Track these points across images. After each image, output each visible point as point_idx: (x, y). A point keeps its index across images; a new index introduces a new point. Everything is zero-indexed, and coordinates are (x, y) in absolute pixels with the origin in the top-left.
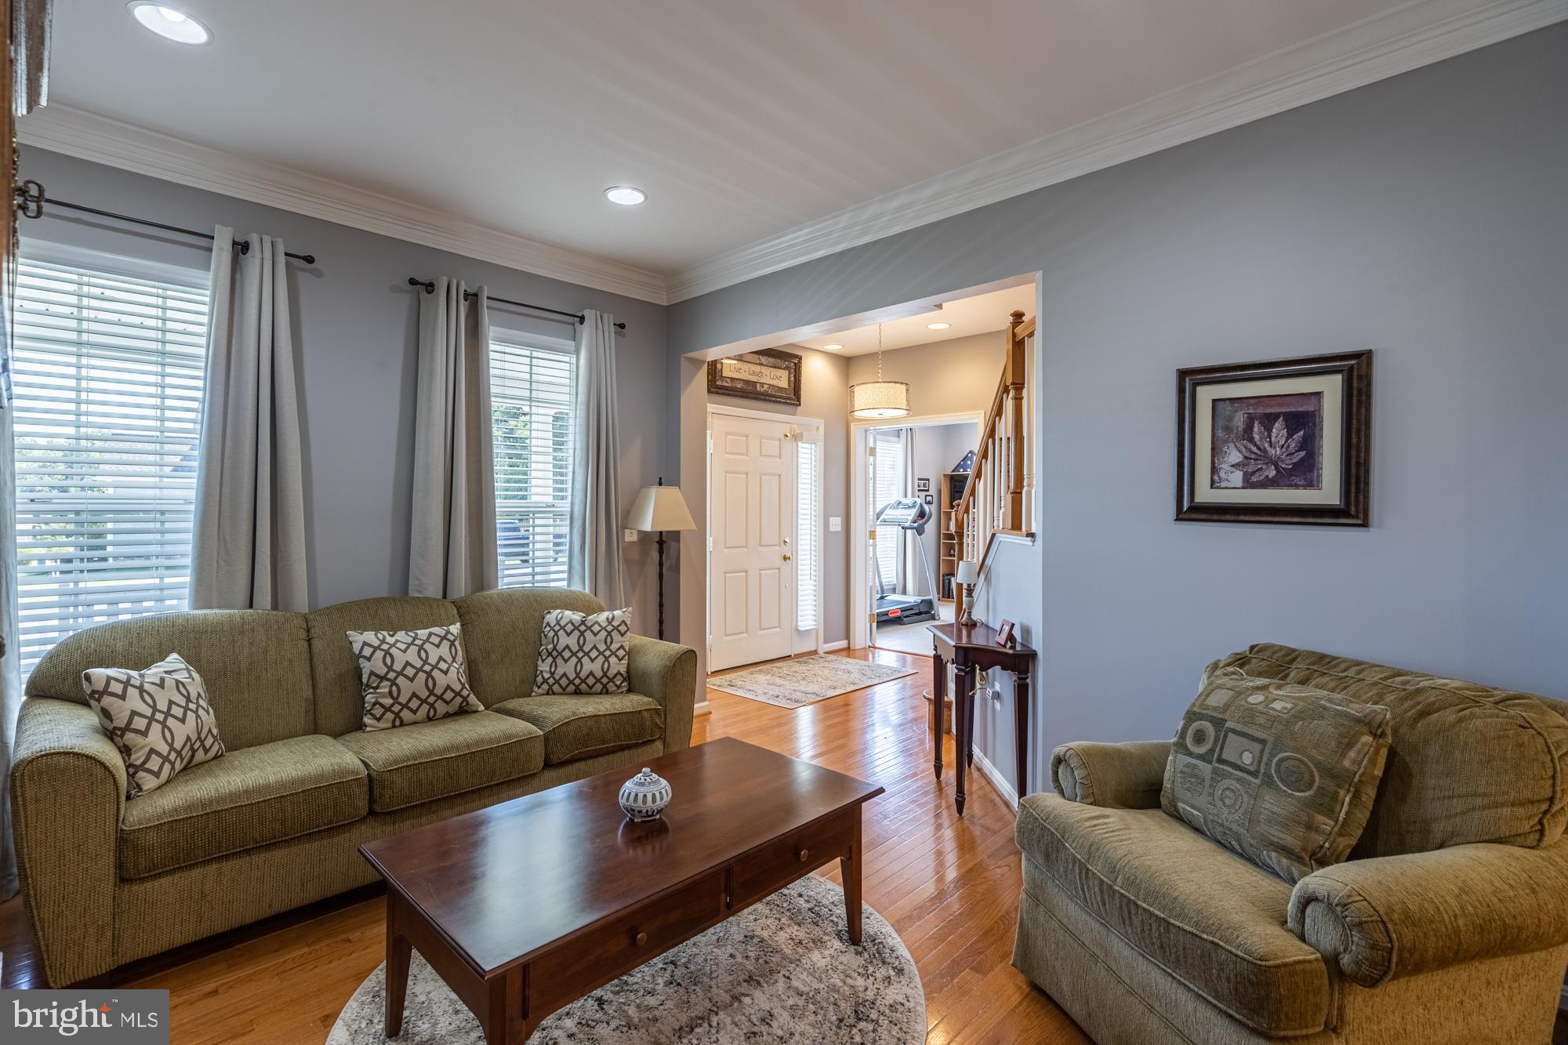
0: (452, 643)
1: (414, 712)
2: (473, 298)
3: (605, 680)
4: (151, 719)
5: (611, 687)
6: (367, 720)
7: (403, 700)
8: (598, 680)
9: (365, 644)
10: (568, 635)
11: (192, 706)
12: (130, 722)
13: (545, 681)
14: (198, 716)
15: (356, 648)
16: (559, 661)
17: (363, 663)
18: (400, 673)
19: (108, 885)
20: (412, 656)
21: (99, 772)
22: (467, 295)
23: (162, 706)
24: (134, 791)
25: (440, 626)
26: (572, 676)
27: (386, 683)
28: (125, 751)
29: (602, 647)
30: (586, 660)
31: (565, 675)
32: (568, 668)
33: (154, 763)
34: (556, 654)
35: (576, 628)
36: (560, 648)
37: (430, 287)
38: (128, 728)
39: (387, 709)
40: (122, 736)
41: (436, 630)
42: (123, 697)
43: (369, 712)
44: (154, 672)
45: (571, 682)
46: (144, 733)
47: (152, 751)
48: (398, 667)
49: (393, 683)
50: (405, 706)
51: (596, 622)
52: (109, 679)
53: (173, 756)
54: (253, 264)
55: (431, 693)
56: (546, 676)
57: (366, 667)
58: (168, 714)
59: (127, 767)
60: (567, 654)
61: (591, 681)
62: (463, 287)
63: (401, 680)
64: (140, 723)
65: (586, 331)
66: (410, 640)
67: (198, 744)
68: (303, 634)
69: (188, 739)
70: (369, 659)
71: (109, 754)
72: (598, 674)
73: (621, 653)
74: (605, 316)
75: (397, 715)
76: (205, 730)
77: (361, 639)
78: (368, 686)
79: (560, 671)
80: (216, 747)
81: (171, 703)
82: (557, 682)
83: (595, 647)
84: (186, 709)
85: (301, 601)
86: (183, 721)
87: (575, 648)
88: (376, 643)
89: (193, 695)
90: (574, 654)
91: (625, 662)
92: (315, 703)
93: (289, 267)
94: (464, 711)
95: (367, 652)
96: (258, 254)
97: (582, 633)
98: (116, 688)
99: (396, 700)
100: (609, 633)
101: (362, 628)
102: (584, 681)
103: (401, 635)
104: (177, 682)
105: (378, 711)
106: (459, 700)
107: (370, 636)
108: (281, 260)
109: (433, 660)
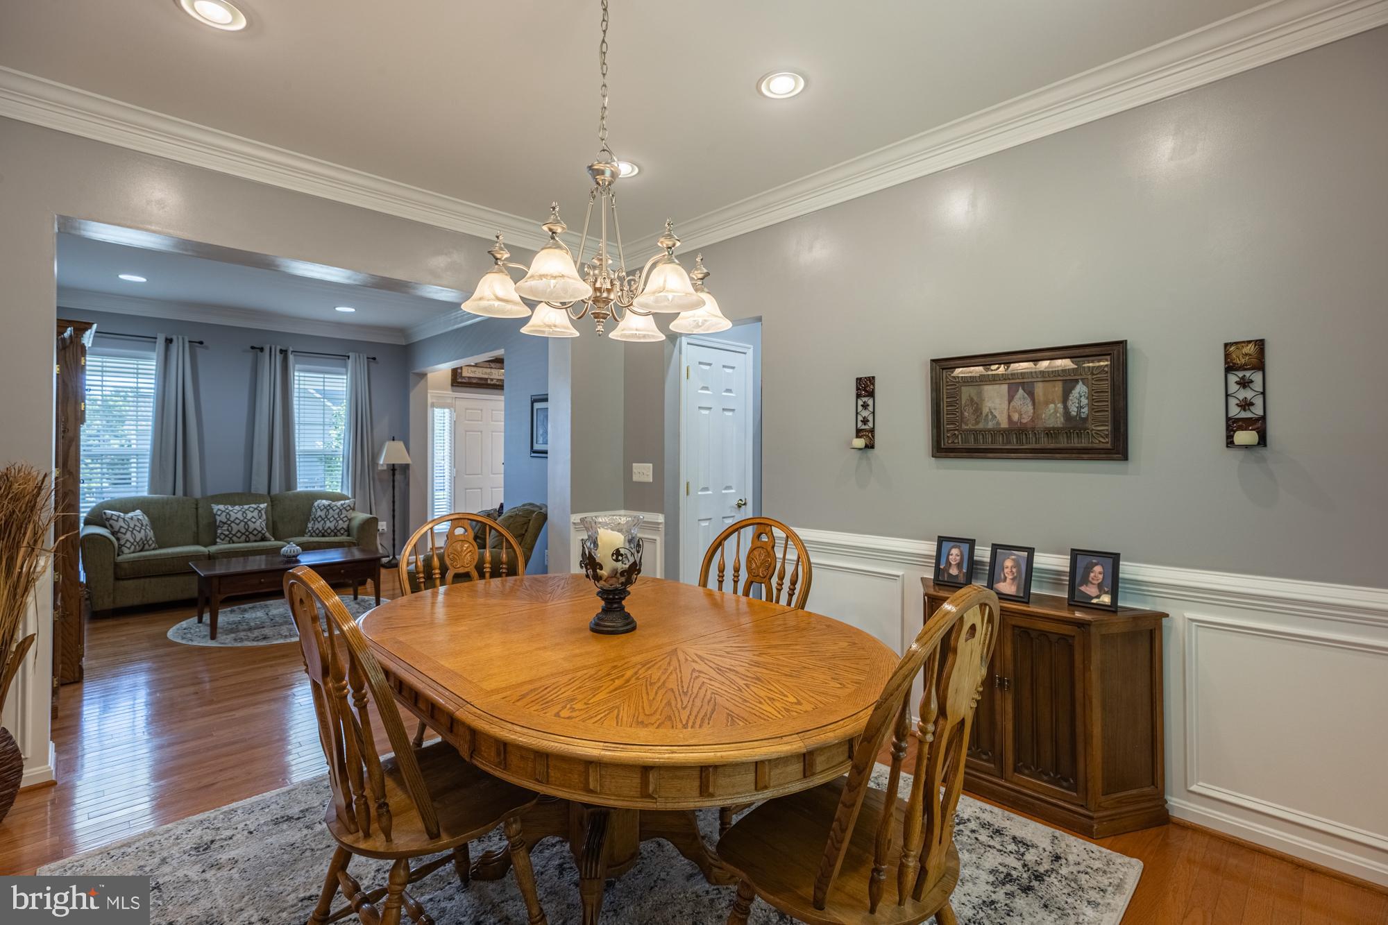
0: (260, 511)
1: (239, 538)
2: (284, 352)
3: (336, 531)
4: (127, 530)
5: (338, 533)
6: (218, 540)
7: (233, 533)
8: (332, 531)
9: (219, 510)
10: (321, 510)
11: (143, 528)
12: (119, 529)
13: (309, 531)
14: (146, 532)
15: (215, 511)
16: (316, 522)
17: (217, 516)
18: (233, 522)
19: (111, 579)
20: (239, 516)
21: (108, 541)
22: (281, 351)
23: (132, 526)
24: (120, 553)
25: (255, 504)
26: (321, 529)
27: (226, 525)
28: (118, 539)
29: (336, 516)
30: (328, 522)
31: (318, 528)
32: (319, 526)
33: (128, 545)
34: (315, 519)
35: (325, 508)
36: (317, 516)
37: (262, 349)
38: (119, 532)
39: (226, 536)
40: (117, 534)
41: (253, 505)
42: (117, 521)
43: (219, 537)
44: (130, 515)
45: (320, 531)
46: (125, 534)
47: (127, 540)
48: (232, 519)
49: (229, 525)
50: (234, 535)
51: (336, 506)
52: (112, 514)
53: (135, 544)
54: (174, 347)
55: (247, 530)
56: (310, 529)
57: (218, 518)
58: (134, 529)
59: (119, 545)
60: (319, 519)
61: (329, 531)
62: (278, 348)
63: (233, 525)
64: (123, 530)
65: (350, 363)
66: (239, 509)
67: (145, 542)
68: (194, 506)
69: (141, 539)
70: (219, 516)
71: (113, 538)
72: (333, 528)
73: (345, 519)
74: (361, 355)
75: (231, 538)
76: (149, 538)
77: (216, 508)
78: (219, 526)
79: (316, 527)
80: (153, 545)
81: (135, 525)
82: (314, 531)
83: (333, 516)
84: (141, 528)
85: (197, 493)
86: (139, 532)
87: (324, 517)
88: (223, 509)
89: (144, 524)
90: (323, 519)
91: (347, 523)
92: (198, 533)
93: (191, 347)
94: (264, 539)
95: (219, 513)
96: (176, 344)
97: (328, 510)
98: (115, 518)
99: (230, 533)
100: (341, 510)
101: (218, 503)
102: (326, 531)
103: (237, 508)
104: (138, 519)
105: (222, 537)
106: (260, 535)
107: (221, 507)
108: (187, 345)
109: (249, 517)
